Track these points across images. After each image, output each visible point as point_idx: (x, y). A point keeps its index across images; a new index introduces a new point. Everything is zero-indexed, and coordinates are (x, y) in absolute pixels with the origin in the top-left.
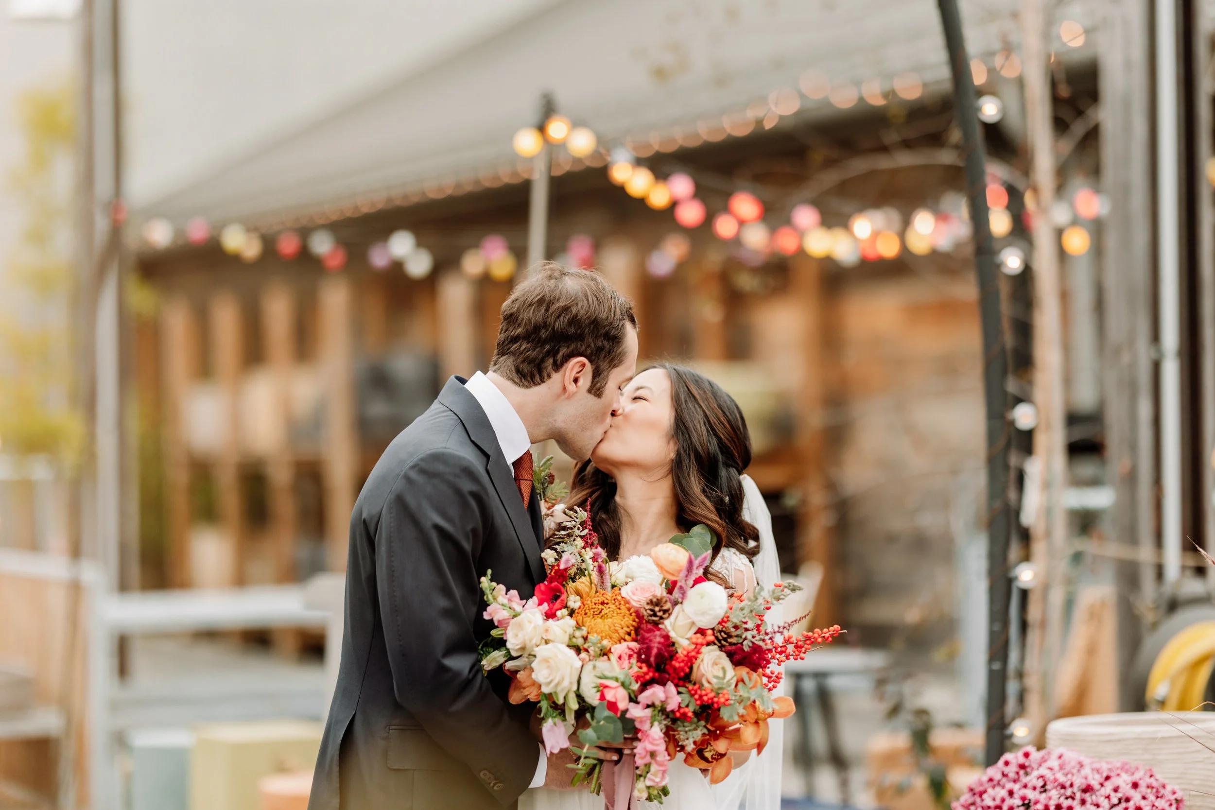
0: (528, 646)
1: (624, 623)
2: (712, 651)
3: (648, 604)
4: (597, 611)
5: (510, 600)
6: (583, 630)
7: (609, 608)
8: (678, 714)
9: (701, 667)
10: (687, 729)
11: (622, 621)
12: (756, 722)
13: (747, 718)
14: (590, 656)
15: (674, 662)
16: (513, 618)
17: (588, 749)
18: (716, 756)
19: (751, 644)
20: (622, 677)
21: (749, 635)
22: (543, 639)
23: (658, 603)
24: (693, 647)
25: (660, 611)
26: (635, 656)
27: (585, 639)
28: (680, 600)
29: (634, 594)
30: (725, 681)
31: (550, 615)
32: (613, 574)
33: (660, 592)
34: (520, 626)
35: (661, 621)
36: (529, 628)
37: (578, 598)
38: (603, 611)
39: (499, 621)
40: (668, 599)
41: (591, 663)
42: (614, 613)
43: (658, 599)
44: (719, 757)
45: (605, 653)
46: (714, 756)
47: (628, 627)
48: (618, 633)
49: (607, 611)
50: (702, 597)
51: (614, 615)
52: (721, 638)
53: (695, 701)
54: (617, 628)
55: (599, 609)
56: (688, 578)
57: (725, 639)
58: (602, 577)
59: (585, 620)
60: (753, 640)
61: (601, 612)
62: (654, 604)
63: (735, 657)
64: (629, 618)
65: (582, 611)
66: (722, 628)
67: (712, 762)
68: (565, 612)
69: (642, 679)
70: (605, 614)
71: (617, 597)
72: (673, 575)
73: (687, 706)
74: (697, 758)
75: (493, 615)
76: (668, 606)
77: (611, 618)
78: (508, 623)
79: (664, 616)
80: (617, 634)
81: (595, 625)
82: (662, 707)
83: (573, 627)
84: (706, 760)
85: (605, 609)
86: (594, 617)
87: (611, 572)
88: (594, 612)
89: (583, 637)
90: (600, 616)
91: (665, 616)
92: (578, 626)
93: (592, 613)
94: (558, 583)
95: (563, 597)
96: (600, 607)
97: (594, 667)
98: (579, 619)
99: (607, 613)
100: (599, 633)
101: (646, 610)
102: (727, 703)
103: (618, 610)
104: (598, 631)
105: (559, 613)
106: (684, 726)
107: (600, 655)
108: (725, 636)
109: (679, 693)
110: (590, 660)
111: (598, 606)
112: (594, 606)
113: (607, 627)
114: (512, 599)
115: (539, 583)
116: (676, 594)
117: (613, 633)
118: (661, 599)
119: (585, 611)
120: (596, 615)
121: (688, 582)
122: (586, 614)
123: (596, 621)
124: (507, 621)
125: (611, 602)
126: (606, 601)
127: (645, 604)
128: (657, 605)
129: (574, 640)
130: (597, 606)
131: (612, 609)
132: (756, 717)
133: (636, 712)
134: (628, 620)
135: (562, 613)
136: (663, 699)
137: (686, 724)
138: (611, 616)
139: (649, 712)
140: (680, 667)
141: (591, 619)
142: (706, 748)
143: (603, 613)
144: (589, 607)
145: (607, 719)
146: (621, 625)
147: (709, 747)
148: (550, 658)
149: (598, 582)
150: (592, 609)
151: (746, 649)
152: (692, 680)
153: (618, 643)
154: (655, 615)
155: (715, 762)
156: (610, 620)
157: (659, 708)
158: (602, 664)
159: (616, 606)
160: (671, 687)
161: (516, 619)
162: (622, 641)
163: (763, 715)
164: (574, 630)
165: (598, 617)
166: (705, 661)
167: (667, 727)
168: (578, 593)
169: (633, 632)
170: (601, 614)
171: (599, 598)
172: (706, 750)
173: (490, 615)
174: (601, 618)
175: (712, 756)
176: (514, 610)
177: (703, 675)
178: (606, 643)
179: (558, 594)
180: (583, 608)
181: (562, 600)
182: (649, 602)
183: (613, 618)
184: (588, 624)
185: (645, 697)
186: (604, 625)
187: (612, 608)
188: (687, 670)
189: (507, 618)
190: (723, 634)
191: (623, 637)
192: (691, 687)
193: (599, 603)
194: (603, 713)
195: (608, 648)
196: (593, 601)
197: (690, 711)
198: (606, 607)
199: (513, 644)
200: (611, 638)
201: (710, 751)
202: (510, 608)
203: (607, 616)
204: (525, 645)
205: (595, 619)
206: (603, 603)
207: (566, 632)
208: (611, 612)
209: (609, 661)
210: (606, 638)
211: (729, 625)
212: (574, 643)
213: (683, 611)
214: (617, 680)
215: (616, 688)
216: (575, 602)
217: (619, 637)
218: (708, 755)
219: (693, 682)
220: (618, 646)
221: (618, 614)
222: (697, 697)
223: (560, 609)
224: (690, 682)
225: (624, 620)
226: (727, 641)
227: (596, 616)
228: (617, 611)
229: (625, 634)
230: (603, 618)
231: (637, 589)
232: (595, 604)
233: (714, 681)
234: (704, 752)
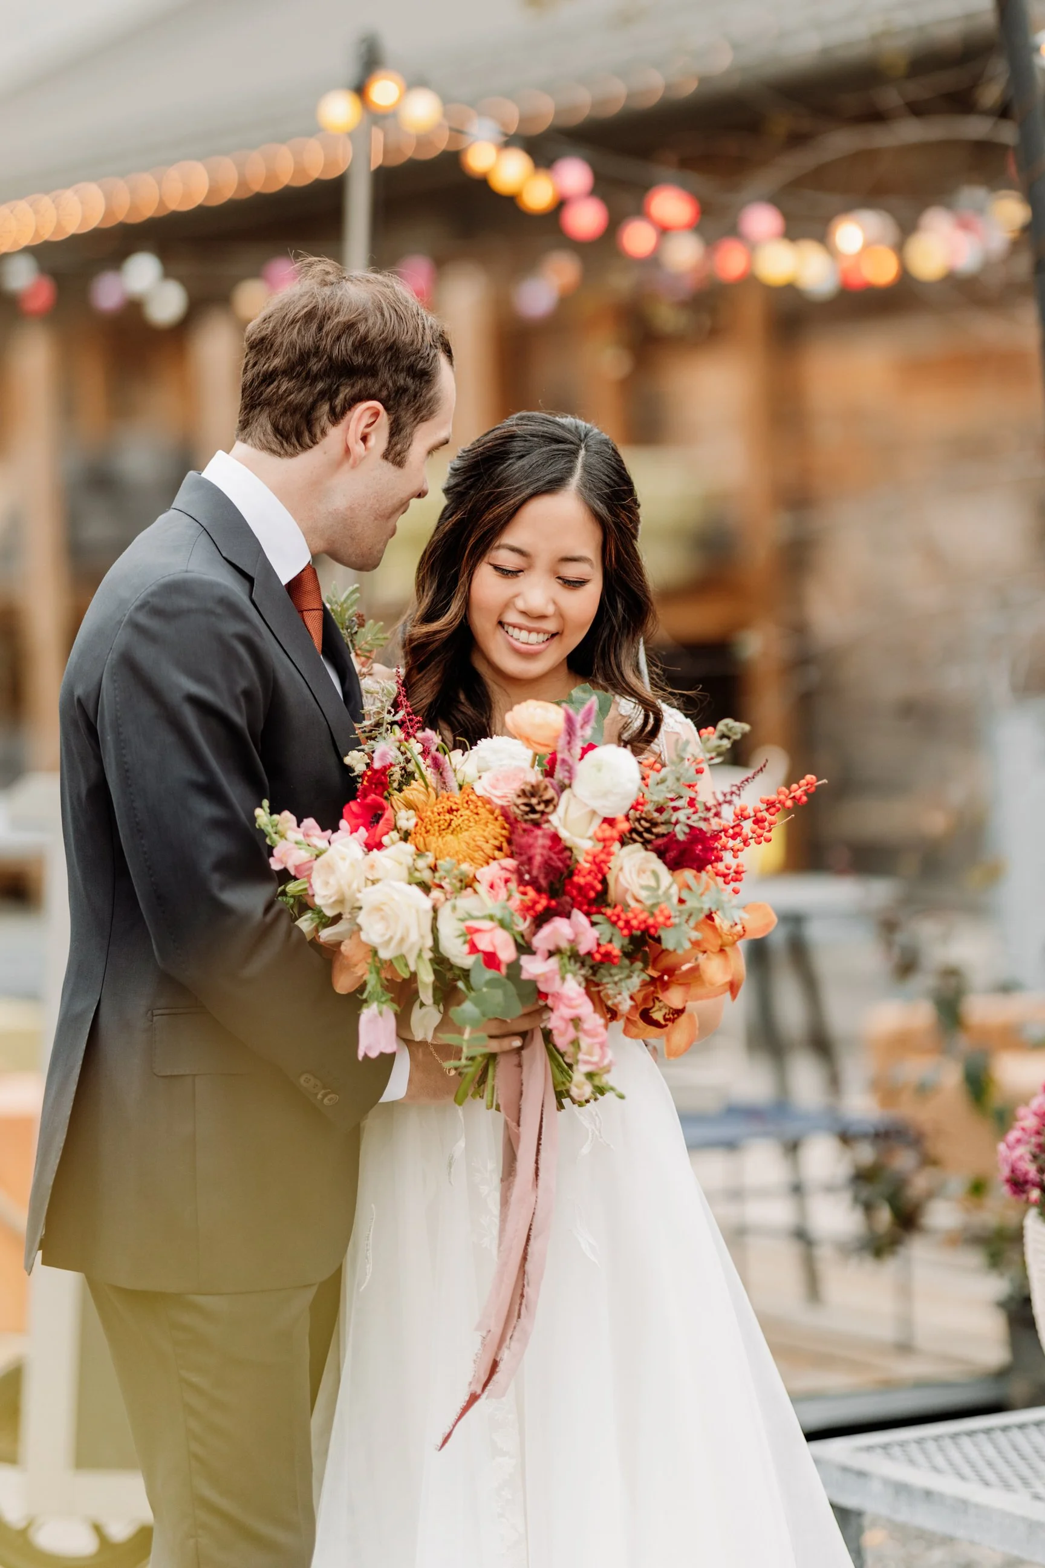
0: (348, 894)
1: (489, 833)
2: (634, 852)
3: (519, 796)
4: (443, 825)
5: (306, 835)
6: (427, 856)
7: (461, 816)
8: (598, 957)
9: (621, 879)
10: (616, 979)
11: (484, 831)
12: (722, 950)
13: (706, 946)
14: (445, 894)
15: (576, 879)
16: (316, 859)
17: (471, 1033)
18: (671, 1016)
19: (687, 830)
20: (499, 914)
21: (681, 815)
22: (368, 879)
23: (533, 792)
24: (600, 846)
25: (539, 803)
26: (514, 877)
27: (434, 869)
28: (567, 781)
29: (494, 787)
30: (661, 892)
31: (373, 845)
32: (458, 767)
33: (534, 776)
34: (330, 868)
35: (545, 818)
36: (343, 867)
37: (412, 812)
38: (453, 822)
39: (297, 868)
40: (548, 784)
41: (449, 904)
42: (470, 821)
43: (533, 786)
44: (676, 1016)
45: (468, 883)
46: (667, 1017)
47: (496, 839)
48: (483, 851)
49: (460, 821)
50: (599, 770)
51: (472, 824)
52: (641, 829)
53: (620, 931)
54: (479, 843)
55: (446, 820)
56: (571, 745)
57: (648, 830)
58: (441, 774)
59: (427, 840)
60: (690, 822)
61: (450, 825)
62: (528, 794)
63: (667, 855)
64: (494, 825)
65: (420, 829)
66: (640, 815)
67: (666, 1026)
68: (394, 835)
69: (532, 912)
70: (457, 827)
71: (471, 797)
72: (547, 746)
73: (610, 941)
74: (641, 1024)
75: (284, 859)
76: (550, 794)
77: (466, 830)
78: (311, 868)
79: (547, 810)
80: (481, 853)
81: (444, 845)
82: (572, 950)
83: (412, 856)
84: (656, 1024)
85: (455, 818)
86: (440, 834)
87: (454, 767)
88: (439, 826)
89: (431, 868)
90: (449, 831)
91: (551, 808)
92: (418, 852)
93: (437, 828)
94: (376, 794)
95: (388, 814)
96: (448, 817)
97: (454, 908)
98: (419, 841)
99: (459, 825)
100: (453, 855)
101: (518, 807)
102: (668, 923)
103: (475, 816)
104: (451, 854)
105: (385, 840)
106: (611, 975)
107: (461, 889)
108: (647, 825)
109: (593, 924)
110: (447, 899)
111: (444, 816)
112: (438, 817)
113: (464, 845)
114: (310, 833)
115: (347, 802)
116: (560, 774)
117: (474, 851)
118: (538, 786)
119: (425, 828)
120: (444, 830)
121: (573, 751)
122: (427, 832)
123: (445, 839)
124: (308, 865)
125: (463, 807)
126: (454, 807)
127: (514, 797)
128: (533, 795)
129: (417, 874)
130: (442, 817)
131: (466, 817)
132: (720, 942)
133: (533, 967)
134: (493, 829)
135: (391, 839)
136: (571, 937)
137: (614, 971)
138: (465, 827)
139: (554, 962)
140: (587, 884)
141: (437, 838)
142: (653, 1007)
143: (453, 824)
144: (430, 821)
145: (490, 983)
146: (484, 837)
147: (657, 1004)
148: (384, 904)
149: (437, 782)
150: (435, 822)
151: (681, 837)
152: (609, 901)
153: (484, 865)
154: (533, 811)
155: (670, 1024)
156: (466, 833)
157: (569, 953)
158: (466, 902)
159: (472, 811)
160: (578, 916)
161: (319, 860)
162: (491, 861)
163: (730, 938)
164: (414, 860)
165: (446, 833)
166: (626, 869)
167: (587, 980)
168: (410, 806)
169: (505, 845)
170: (451, 828)
171: (443, 805)
172: (654, 1009)
173: (281, 862)
174: (452, 833)
175: (664, 1016)
176: (315, 847)
177: (627, 890)
178: (465, 867)
179: (380, 812)
180: (422, 825)
181: (387, 820)
182: (520, 794)
183: (471, 829)
184: (433, 846)
185: (543, 939)
186: (459, 843)
187: (466, 815)
188: (599, 887)
189: (306, 860)
190: (643, 822)
191: (491, 855)
192: (609, 911)
193: (444, 812)
194: (483, 976)
195: (471, 876)
196: (435, 809)
197: (616, 949)
198: (456, 816)
199: (324, 897)
200: (472, 860)
201: (660, 1009)
202: (309, 845)
203: (461, 828)
204: (343, 894)
205: (443, 837)
206: (451, 811)
207: (401, 864)
208: (466, 822)
209: (476, 896)
210: (465, 861)
211: (649, 807)
212: (418, 878)
213: (575, 796)
214: (491, 918)
215: (491, 930)
216: (408, 820)
217: (486, 857)
218: (658, 1016)
219: (613, 905)
220: (485, 869)
221: (476, 822)
222: (621, 924)
223: (387, 833)
224: (608, 905)
225: (488, 829)
226: (651, 833)
227: (444, 833)
228: (474, 819)
229: (494, 850)
230: (455, 832)
231: (497, 780)
232: (439, 814)
233: (643, 895)
234: (651, 1011)
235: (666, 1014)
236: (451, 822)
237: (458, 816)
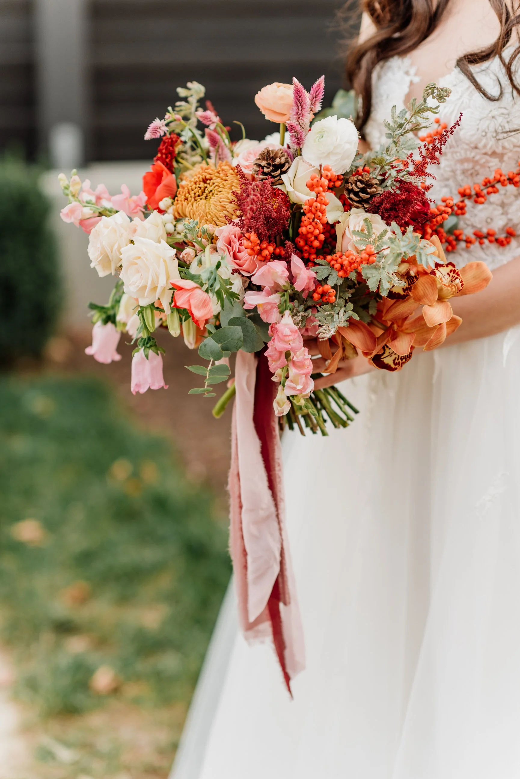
7: (213, 183)
8: (316, 296)
9: (346, 235)
15: (301, 227)
18: (400, 360)
38: (206, 189)
42: (219, 187)
44: (404, 360)
46: (396, 361)
49: (211, 188)
51: (221, 190)
53: (336, 272)
54: (224, 204)
55: (200, 188)
59: (185, 206)
61: (203, 192)
70: (209, 192)
71: (223, 167)
73: (325, 281)
82: (289, 288)
84: (387, 367)
85: (208, 186)
86: (195, 200)
88: (195, 194)
90: (203, 197)
91: (283, 170)
92: (178, 218)
93: (192, 194)
96: (202, 184)
99: (211, 191)
103: (223, 182)
110: (196, 256)
120: (199, 196)
121: (304, 123)
126: (208, 177)
131: (216, 184)
136: (288, 277)
138: (216, 192)
139: (275, 298)
142: (384, 353)
147: (389, 350)
157: (287, 291)
159: (222, 179)
170: (205, 195)
172: (385, 355)
175: (394, 361)
183: (219, 193)
187: (217, 182)
192: (328, 258)
193: (200, 181)
197: (330, 289)
198: (209, 184)
201: (390, 355)
203: (213, 194)
206: (205, 180)
208: (216, 188)
212: (174, 240)
213: (303, 162)
218: (388, 361)
232: (195, 183)
234: (382, 357)
235: (396, 358)
236: (205, 190)
237: (211, 184)
